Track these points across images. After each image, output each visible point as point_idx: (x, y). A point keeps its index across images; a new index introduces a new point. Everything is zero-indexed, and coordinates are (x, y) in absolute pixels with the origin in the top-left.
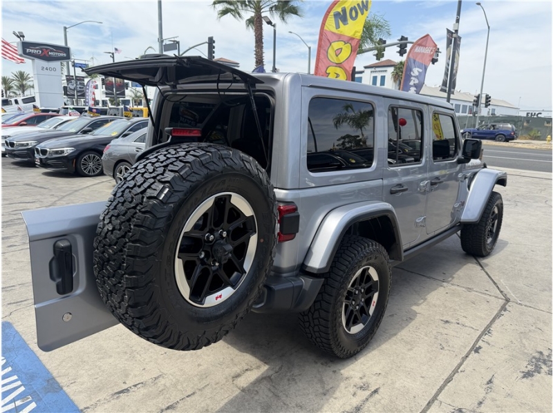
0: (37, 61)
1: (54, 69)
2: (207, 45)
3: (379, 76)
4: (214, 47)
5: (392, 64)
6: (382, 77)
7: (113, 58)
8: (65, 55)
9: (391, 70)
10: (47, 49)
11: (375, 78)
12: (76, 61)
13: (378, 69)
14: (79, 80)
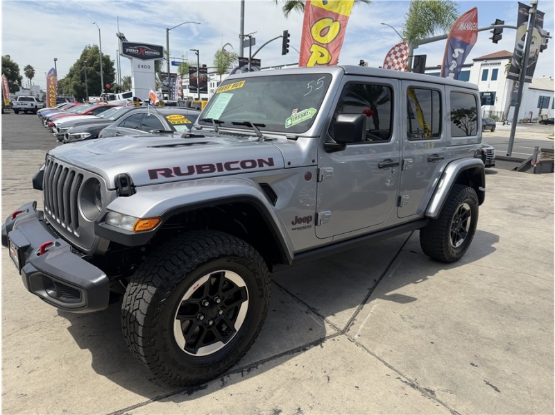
0: (135, 60)
1: (149, 67)
2: (282, 39)
3: (490, 69)
4: (288, 41)
5: (507, 55)
6: (494, 70)
7: (198, 55)
8: (158, 54)
9: (507, 61)
10: (143, 49)
11: (486, 72)
12: (176, 60)
13: (489, 62)
14: (172, 77)
